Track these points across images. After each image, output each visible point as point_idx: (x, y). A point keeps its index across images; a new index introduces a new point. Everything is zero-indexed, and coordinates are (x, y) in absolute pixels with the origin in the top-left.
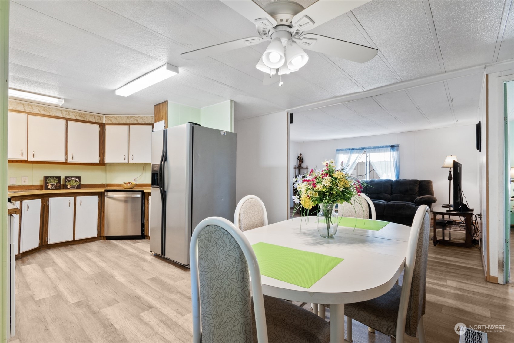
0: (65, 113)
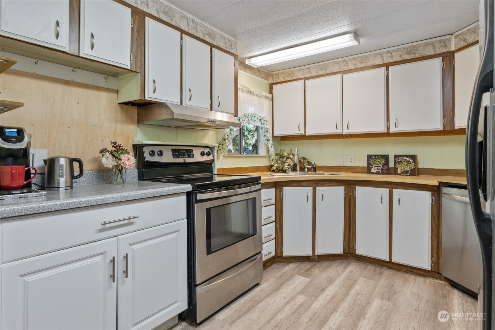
0: (385, 56)
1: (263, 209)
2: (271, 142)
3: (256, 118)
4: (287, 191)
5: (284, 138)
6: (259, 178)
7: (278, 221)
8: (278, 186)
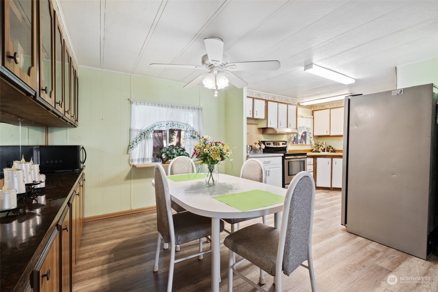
1: (308, 166)
2: (312, 138)
3: (305, 128)
4: (318, 159)
5: (319, 137)
6: (306, 153)
7: (315, 172)
8: (315, 157)
